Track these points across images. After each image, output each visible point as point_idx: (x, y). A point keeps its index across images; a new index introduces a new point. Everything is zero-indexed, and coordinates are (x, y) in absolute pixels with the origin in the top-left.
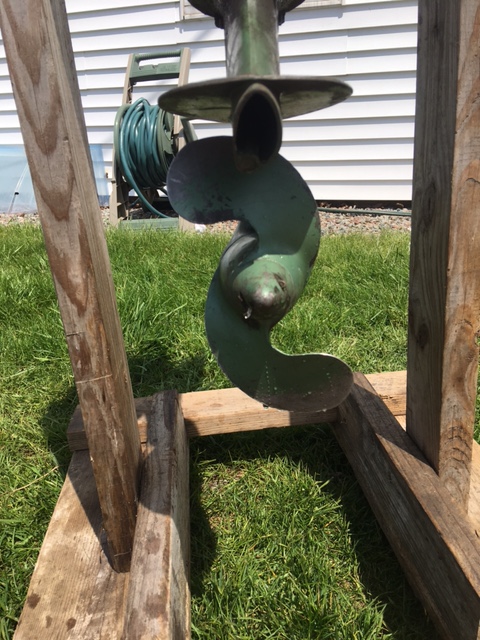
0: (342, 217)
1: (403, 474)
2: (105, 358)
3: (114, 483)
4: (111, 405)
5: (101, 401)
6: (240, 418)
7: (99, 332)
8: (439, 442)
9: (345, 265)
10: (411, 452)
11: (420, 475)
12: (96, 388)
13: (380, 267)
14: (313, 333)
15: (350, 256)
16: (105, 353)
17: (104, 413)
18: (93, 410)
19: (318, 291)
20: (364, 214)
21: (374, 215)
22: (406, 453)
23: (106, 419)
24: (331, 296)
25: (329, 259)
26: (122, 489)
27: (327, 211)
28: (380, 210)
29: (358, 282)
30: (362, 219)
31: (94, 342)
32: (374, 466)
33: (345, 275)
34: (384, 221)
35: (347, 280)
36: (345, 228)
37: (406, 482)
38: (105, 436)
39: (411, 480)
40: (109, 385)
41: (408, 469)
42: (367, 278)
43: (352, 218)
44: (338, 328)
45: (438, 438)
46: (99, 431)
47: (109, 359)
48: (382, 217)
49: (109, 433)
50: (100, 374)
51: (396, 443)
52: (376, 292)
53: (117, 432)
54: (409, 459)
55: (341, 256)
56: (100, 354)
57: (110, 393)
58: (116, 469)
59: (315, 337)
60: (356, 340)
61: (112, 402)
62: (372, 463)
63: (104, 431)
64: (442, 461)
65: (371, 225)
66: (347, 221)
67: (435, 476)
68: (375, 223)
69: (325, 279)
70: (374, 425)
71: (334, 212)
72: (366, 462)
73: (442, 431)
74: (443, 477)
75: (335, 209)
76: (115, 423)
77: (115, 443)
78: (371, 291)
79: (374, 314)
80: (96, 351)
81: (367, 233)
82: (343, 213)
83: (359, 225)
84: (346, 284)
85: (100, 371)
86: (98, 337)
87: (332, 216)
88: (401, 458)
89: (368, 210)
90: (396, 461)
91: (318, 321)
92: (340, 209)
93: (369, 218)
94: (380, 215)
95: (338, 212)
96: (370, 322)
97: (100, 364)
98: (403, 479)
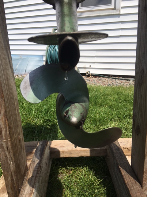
0: (117, 80)
1: (128, 186)
2: (8, 132)
3: (11, 181)
4: (10, 151)
5: (6, 149)
6: (70, 152)
7: (6, 123)
8: (143, 174)
9: (116, 96)
10: (132, 176)
11: (134, 187)
12: (4, 144)
13: (128, 98)
14: (103, 120)
15: (118, 94)
16: (8, 131)
17: (7, 154)
18: (3, 153)
19: (106, 105)
20: (124, 80)
21: (128, 80)
22: (130, 176)
23: (8, 156)
24: (110, 107)
25: (111, 94)
26: (14, 184)
27: (112, 78)
28: (130, 79)
29: (120, 103)
30: (124, 81)
31: (4, 126)
32: (118, 178)
33: (116, 100)
34: (131, 82)
35: (116, 102)
36: (118, 84)
37: (129, 190)
38: (8, 163)
39: (131, 190)
40: (9, 143)
41: (130, 184)
42: (123, 101)
43: (120, 81)
44: (112, 118)
45: (143, 173)
46: (5, 161)
47: (10, 133)
48: (130, 81)
49: (9, 162)
50: (6, 139)
51: (126, 171)
52: (126, 106)
53: (12, 162)
54: (131, 179)
55: (115, 93)
56: (6, 131)
57: (10, 147)
58: (12, 176)
59: (103, 121)
60: (118, 123)
61: (10, 150)
62: (117, 177)
63: (7, 161)
64: (144, 182)
65: (127, 83)
66: (118, 82)
67: (141, 188)
68: (128, 83)
69: (108, 101)
70: (118, 162)
71: (114, 79)
72: (115, 175)
73: (144, 170)
74: (144, 188)
75: (115, 78)
76: (12, 158)
77: (12, 166)
78: (124, 106)
79: (125, 114)
80: (4, 130)
81: (125, 86)
82: (117, 79)
83: (122, 83)
84: (116, 103)
85: (6, 138)
86: (5, 124)
87: (114, 80)
88: (128, 179)
89: (126, 78)
90: (125, 180)
91: (105, 115)
92: (117, 78)
93: (126, 81)
94: (130, 80)
95: (116, 79)
96: (123, 117)
97: (6, 135)
98: (128, 188)
